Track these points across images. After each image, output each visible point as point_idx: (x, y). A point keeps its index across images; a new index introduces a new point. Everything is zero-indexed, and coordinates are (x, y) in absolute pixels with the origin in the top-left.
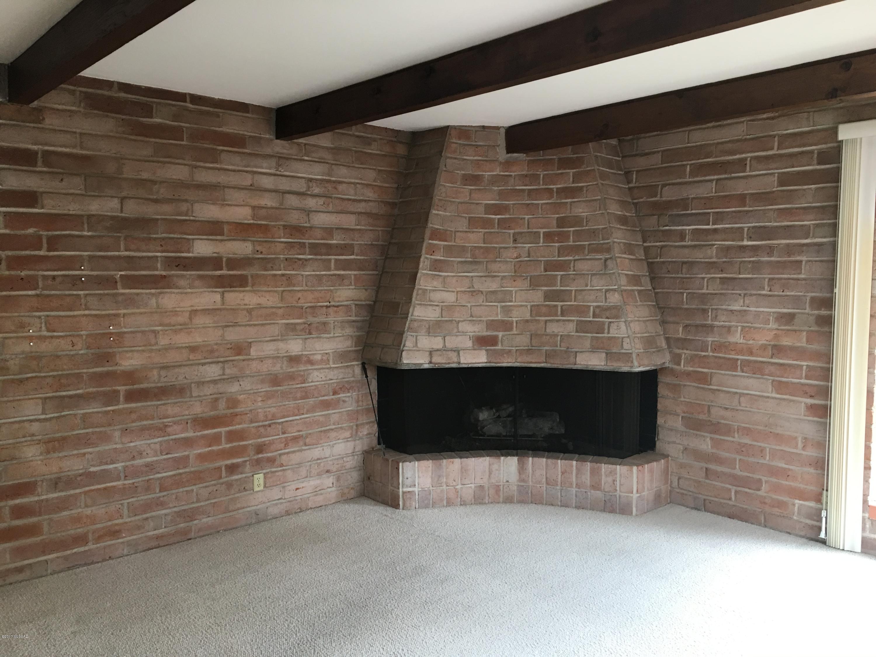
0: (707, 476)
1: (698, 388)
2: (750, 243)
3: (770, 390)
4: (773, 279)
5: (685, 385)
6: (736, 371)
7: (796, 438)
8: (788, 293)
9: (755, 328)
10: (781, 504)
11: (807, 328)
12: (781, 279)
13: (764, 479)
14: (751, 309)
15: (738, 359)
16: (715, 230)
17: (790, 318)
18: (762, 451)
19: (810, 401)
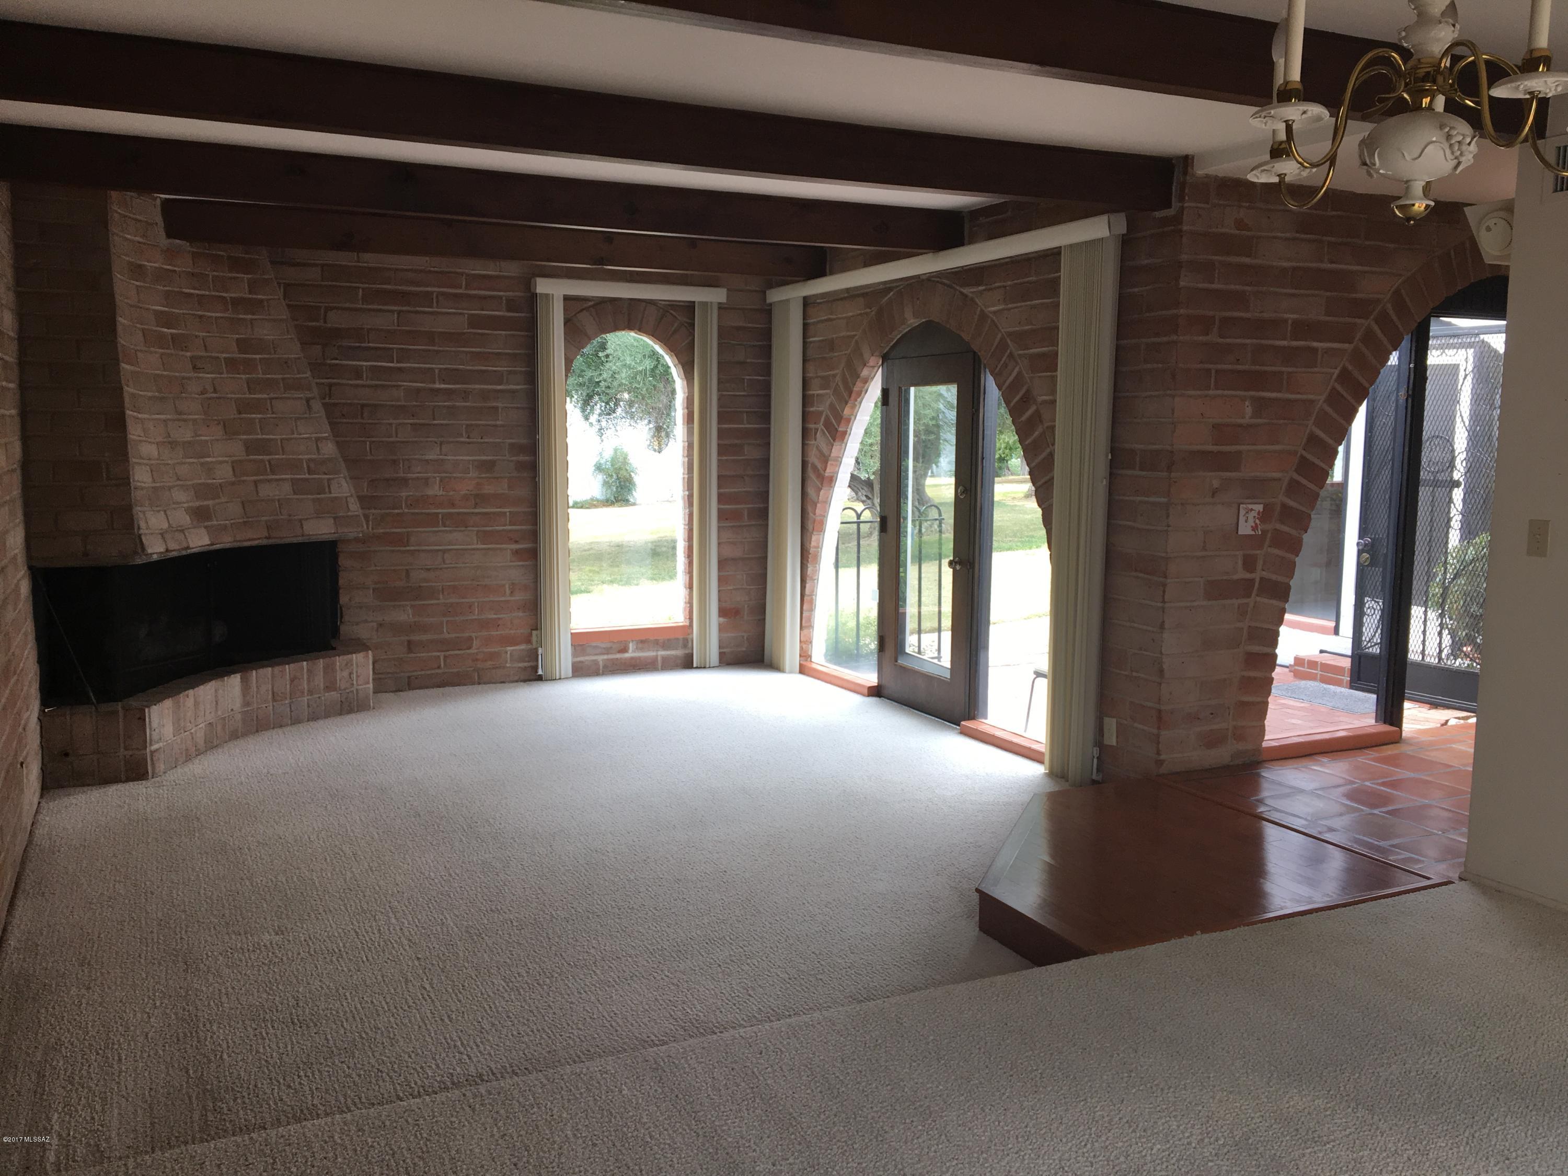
0: (410, 650)
1: (393, 551)
2: (443, 386)
3: (475, 542)
4: (472, 425)
5: (375, 551)
6: (438, 526)
7: (504, 586)
8: (486, 440)
9: (455, 478)
10: (493, 656)
11: (508, 475)
12: (479, 425)
13: (473, 635)
14: (449, 458)
15: (439, 513)
16: (400, 369)
17: (488, 466)
18: (470, 607)
19: (515, 546)
